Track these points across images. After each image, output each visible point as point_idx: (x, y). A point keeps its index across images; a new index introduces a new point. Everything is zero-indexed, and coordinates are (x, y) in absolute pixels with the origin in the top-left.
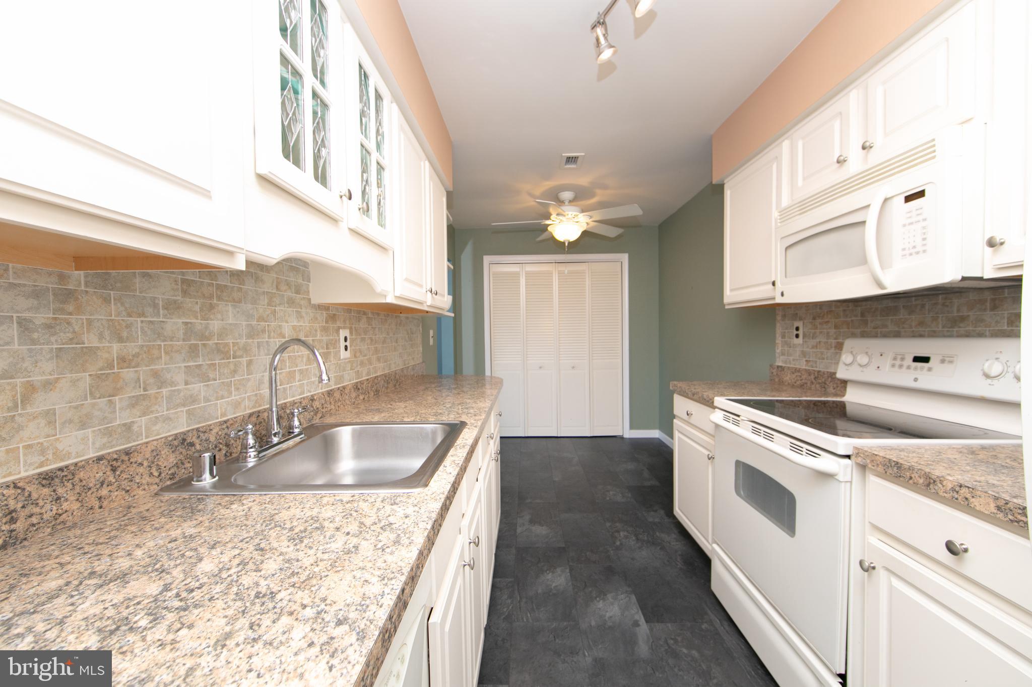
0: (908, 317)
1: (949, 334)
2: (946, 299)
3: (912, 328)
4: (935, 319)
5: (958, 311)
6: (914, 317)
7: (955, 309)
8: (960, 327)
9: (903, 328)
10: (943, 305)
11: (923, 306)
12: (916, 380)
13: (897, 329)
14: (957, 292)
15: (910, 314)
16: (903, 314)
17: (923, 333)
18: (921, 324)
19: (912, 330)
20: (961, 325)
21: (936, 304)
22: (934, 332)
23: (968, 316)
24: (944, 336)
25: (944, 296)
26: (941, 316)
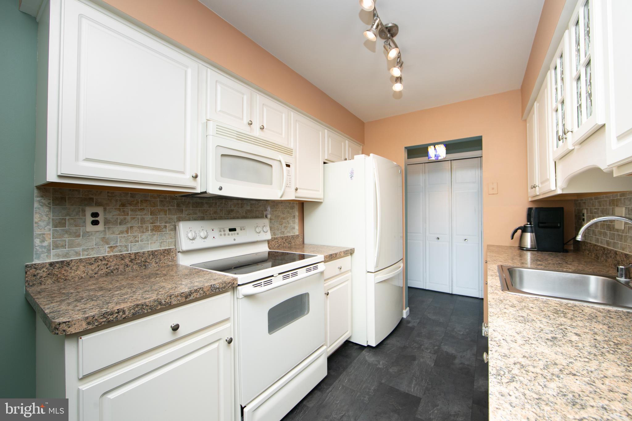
0: (209, 209)
1: (227, 217)
2: (226, 201)
3: (211, 215)
4: (221, 210)
5: (230, 207)
6: (211, 209)
7: (229, 206)
8: (231, 215)
9: (206, 215)
10: (225, 204)
11: (216, 203)
12: (234, 240)
13: (203, 215)
14: (230, 199)
15: (210, 207)
16: (206, 207)
17: (216, 217)
18: (215, 213)
19: (210, 216)
20: (231, 214)
21: (222, 203)
22: (221, 217)
23: (234, 210)
24: (225, 219)
25: (225, 200)
26: (223, 209)
